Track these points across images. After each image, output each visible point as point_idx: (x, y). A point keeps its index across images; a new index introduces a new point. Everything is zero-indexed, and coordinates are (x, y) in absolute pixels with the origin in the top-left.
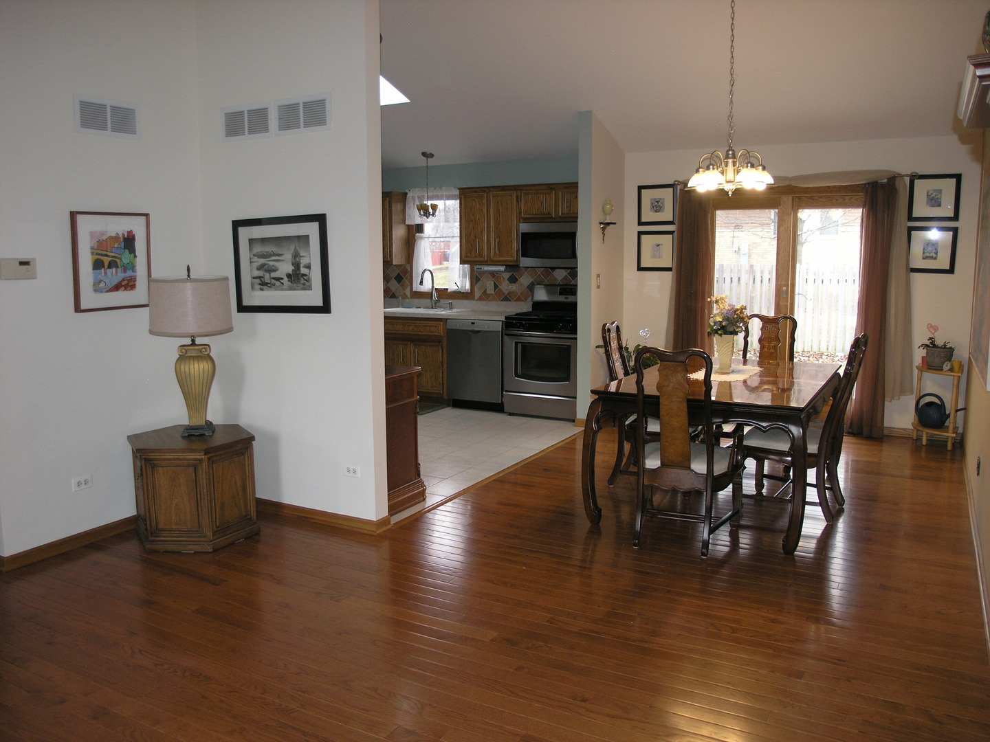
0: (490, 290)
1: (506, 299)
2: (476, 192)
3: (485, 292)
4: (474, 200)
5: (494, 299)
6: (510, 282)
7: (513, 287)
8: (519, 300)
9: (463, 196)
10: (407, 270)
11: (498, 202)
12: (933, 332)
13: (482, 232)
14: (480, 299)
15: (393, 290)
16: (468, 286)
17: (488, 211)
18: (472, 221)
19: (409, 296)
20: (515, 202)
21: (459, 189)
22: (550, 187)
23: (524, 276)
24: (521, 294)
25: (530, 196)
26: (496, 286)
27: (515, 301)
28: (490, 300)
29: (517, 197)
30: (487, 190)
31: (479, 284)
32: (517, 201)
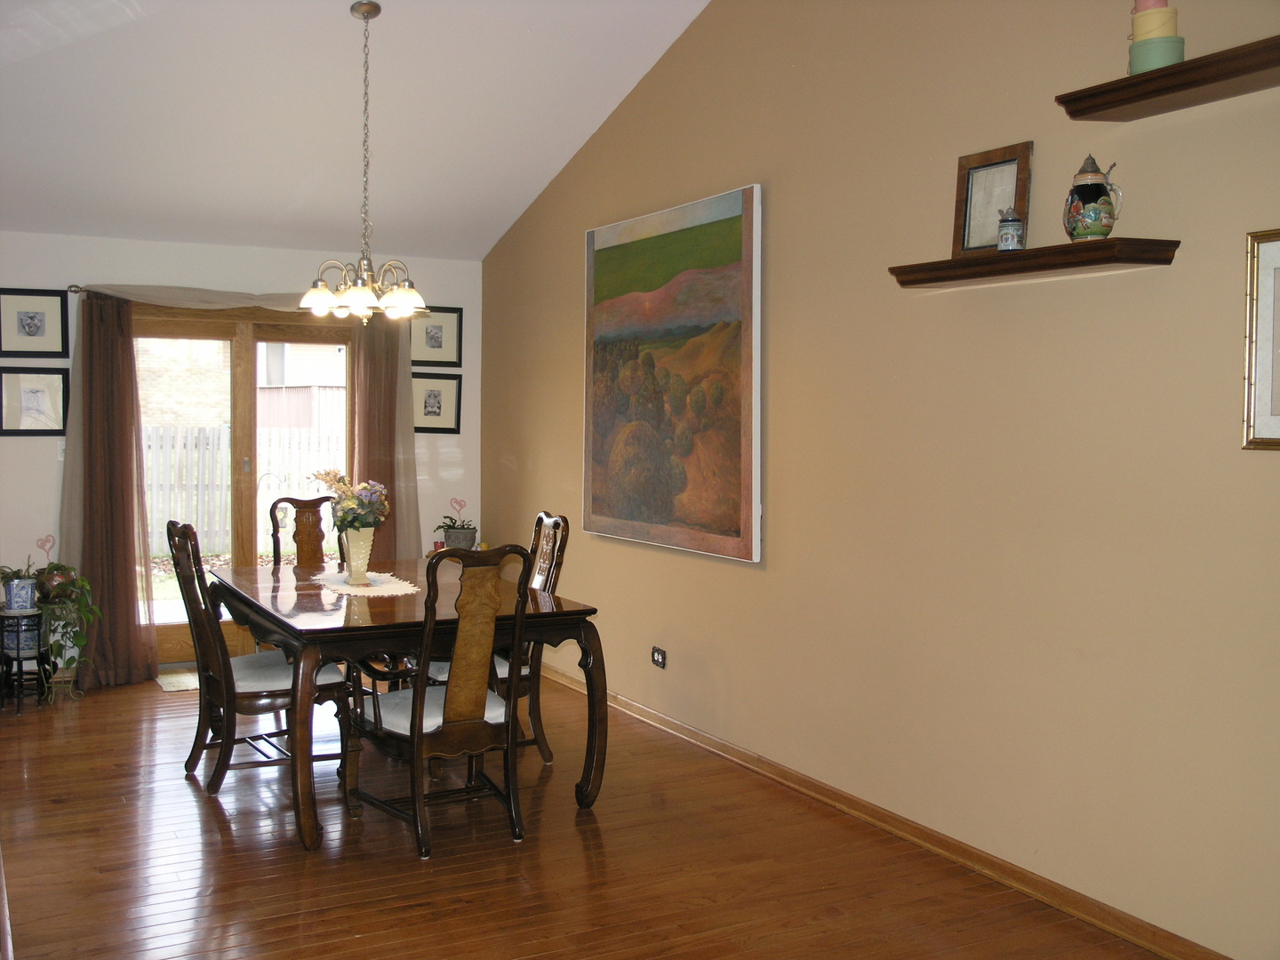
12: (458, 508)
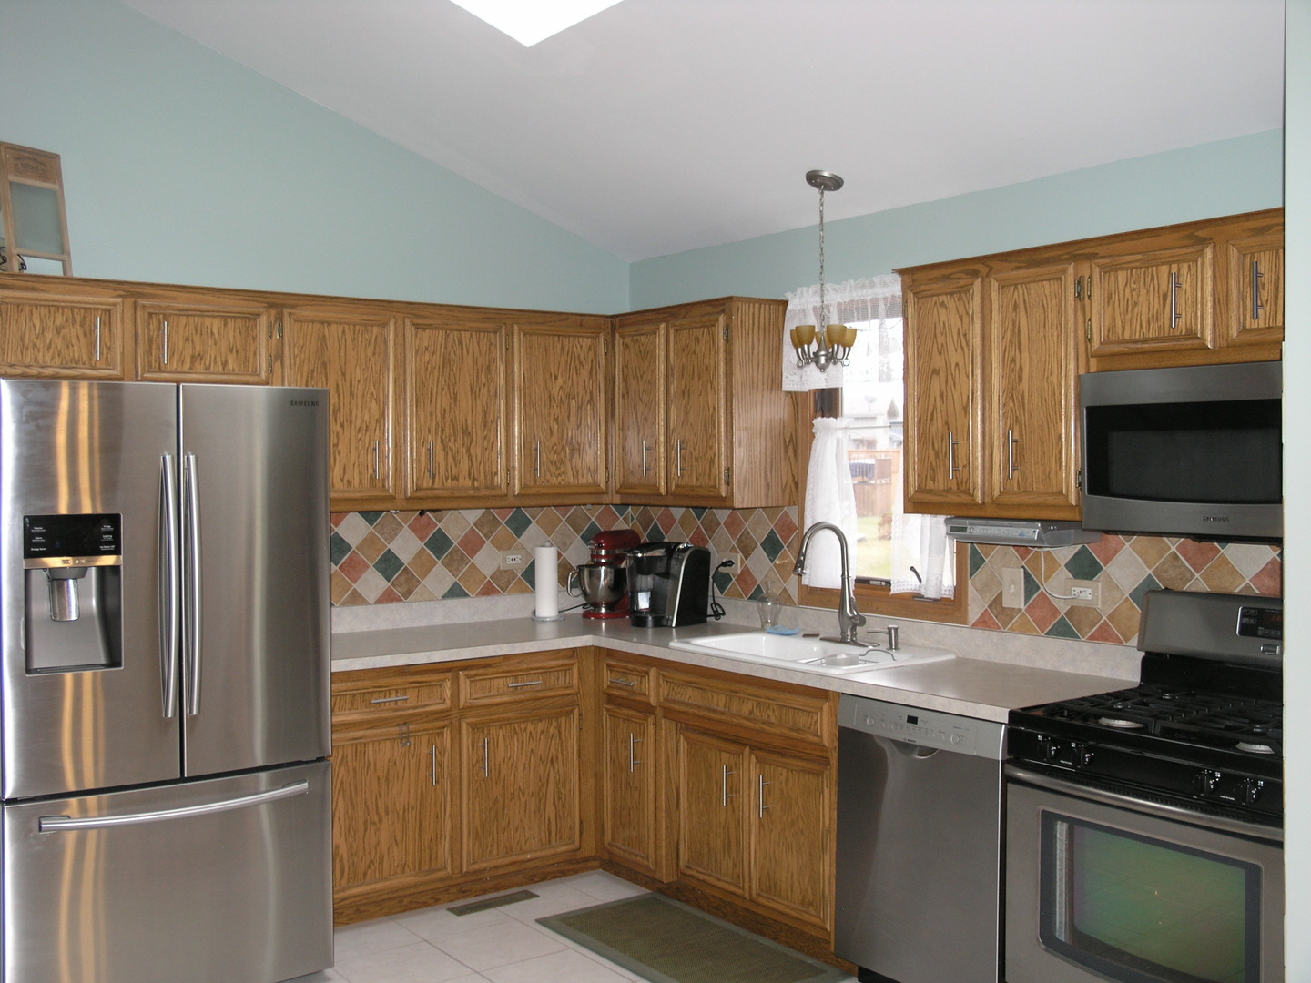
0: (1014, 597)
1: (1063, 630)
2: (948, 277)
3: (997, 602)
4: (943, 305)
5: (1024, 629)
6: (1076, 576)
7: (1085, 592)
8: (1103, 635)
9: (911, 296)
10: (792, 522)
11: (1015, 307)
13: (966, 409)
14: (983, 623)
15: (759, 578)
16: (949, 580)
17: (985, 338)
18: (936, 372)
19: (795, 598)
20: (1071, 297)
21: (902, 272)
22: (1195, 235)
23: (1120, 558)
24: (1111, 617)
25: (1122, 276)
26: (1031, 586)
27: (1092, 638)
28: (1012, 630)
29: (1079, 282)
30: (983, 269)
31: (982, 573)
32: (1078, 297)
